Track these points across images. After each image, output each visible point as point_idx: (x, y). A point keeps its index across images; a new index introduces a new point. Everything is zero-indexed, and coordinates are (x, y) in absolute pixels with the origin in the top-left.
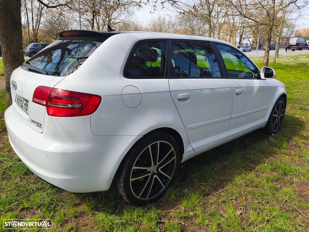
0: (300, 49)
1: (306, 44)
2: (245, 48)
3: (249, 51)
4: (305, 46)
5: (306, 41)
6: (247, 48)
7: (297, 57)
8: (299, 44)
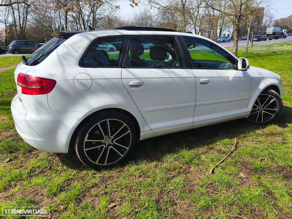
0: (277, 38)
1: (283, 33)
2: (224, 39)
3: (229, 42)
4: (281, 35)
5: (282, 30)
6: (226, 39)
7: (271, 46)
8: (276, 33)
